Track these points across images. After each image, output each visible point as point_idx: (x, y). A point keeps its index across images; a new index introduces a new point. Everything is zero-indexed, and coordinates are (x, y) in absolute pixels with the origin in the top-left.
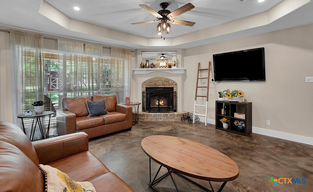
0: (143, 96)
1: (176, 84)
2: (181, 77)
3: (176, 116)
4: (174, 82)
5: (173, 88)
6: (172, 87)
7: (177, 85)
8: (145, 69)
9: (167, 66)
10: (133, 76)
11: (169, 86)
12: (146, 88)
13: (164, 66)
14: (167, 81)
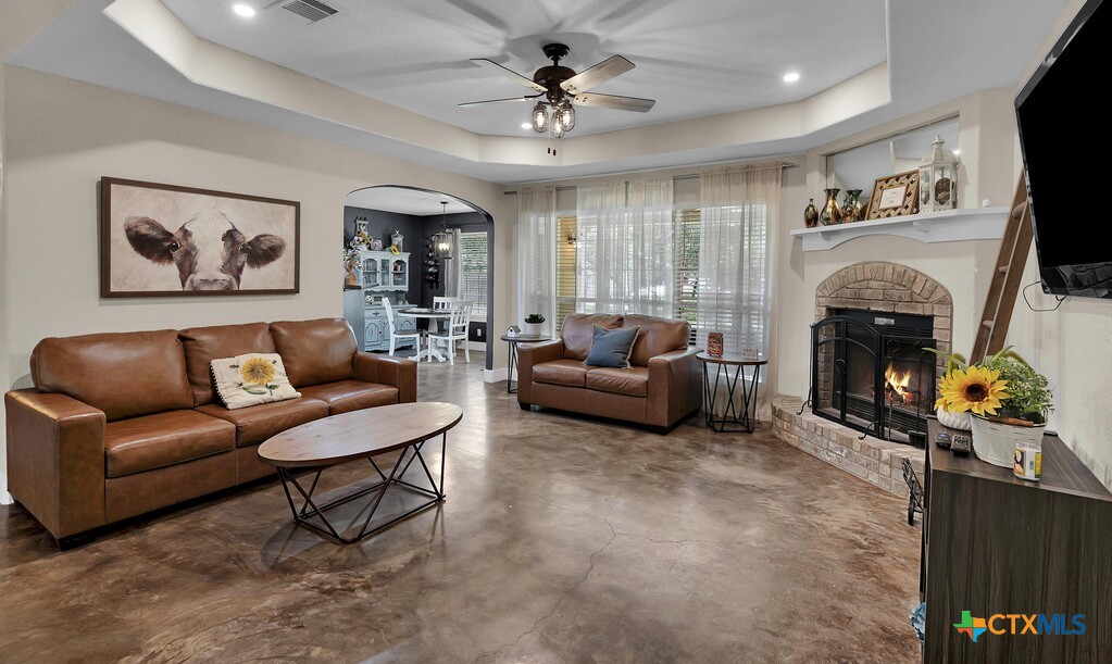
0: (816, 345)
1: (947, 301)
2: (971, 261)
3: (885, 463)
4: (936, 286)
5: (931, 318)
6: (928, 313)
7: (951, 303)
8: (821, 228)
9: (907, 207)
10: (795, 259)
11: (912, 308)
12: (829, 310)
13: (895, 209)
14: (906, 278)
